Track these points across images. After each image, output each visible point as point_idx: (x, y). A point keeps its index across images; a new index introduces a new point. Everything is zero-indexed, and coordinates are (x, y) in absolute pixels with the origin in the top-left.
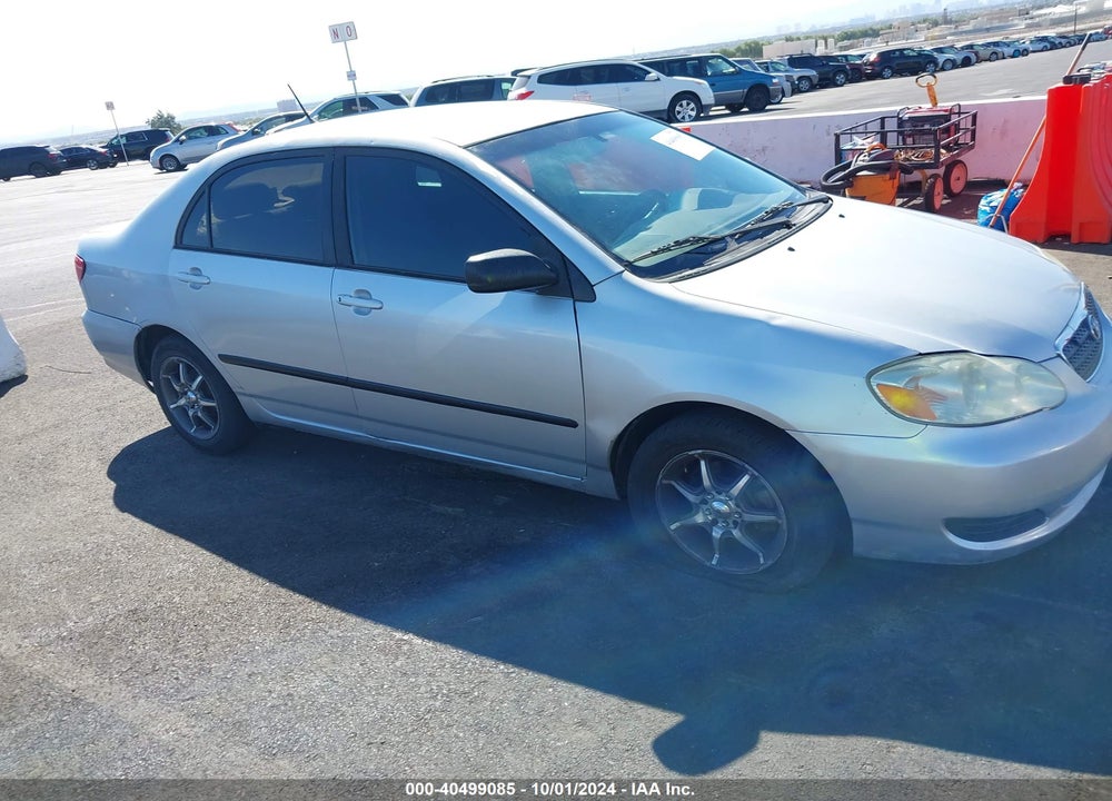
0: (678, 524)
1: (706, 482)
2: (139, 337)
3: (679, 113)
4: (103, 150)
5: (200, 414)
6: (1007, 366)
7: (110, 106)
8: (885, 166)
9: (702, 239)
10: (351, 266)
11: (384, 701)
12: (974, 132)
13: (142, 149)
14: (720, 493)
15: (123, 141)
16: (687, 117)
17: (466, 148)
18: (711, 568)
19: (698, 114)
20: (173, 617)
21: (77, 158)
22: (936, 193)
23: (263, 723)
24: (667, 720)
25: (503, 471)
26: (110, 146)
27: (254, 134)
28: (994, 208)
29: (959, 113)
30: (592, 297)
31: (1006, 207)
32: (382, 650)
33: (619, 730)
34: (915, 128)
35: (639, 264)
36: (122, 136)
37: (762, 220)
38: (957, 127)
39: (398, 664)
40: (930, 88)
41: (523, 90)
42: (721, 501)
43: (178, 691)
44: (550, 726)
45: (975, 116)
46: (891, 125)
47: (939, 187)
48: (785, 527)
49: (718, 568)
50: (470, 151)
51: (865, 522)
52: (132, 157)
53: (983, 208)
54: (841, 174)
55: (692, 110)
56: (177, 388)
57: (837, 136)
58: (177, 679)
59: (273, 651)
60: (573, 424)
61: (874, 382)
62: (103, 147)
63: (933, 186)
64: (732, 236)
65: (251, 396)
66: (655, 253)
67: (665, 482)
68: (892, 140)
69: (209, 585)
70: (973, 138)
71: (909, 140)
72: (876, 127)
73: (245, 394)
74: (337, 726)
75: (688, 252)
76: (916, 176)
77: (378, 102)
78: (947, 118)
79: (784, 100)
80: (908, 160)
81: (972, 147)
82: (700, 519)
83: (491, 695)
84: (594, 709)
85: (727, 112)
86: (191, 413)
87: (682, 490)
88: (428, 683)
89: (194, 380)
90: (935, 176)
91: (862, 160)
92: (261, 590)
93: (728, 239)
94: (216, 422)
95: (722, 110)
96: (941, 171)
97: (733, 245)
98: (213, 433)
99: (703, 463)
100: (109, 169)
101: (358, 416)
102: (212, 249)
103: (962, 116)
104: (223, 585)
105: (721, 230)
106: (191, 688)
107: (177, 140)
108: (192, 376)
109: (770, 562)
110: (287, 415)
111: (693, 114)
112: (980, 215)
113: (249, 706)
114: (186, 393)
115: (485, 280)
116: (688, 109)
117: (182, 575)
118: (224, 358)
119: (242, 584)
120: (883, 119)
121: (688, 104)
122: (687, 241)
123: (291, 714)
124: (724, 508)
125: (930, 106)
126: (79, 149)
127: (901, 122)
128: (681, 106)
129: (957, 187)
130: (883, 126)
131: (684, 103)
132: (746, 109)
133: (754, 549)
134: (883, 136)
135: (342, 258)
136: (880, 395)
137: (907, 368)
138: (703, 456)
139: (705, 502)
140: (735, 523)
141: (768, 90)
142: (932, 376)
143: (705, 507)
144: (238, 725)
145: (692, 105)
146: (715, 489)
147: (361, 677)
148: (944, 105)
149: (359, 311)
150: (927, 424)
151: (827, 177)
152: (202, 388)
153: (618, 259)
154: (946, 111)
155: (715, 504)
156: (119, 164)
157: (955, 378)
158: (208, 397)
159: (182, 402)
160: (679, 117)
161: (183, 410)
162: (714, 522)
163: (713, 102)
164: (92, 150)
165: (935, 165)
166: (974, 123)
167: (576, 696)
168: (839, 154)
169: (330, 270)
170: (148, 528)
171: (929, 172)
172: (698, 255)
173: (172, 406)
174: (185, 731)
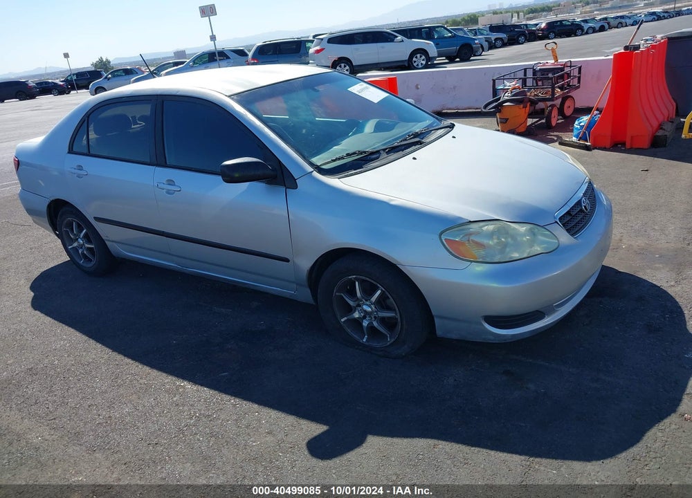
0: (346, 318)
1: (359, 294)
2: (49, 206)
3: (415, 62)
4: (62, 83)
5: (85, 252)
6: (523, 229)
7: (66, 56)
8: (520, 99)
9: (365, 152)
10: (165, 165)
11: (163, 420)
12: (579, 78)
13: (86, 82)
14: (366, 300)
15: (75, 77)
16: (420, 64)
17: (229, 96)
18: (362, 344)
19: (427, 62)
20: (52, 372)
21: (46, 88)
22: (553, 115)
23: (92, 433)
24: (317, 429)
25: (252, 288)
26: (66, 81)
27: (153, 75)
28: (582, 127)
29: (571, 66)
30: (295, 186)
31: (589, 126)
32: (167, 391)
33: (289, 436)
34: (542, 75)
35: (323, 167)
36: (73, 75)
37: (406, 140)
38: (569, 75)
39: (175, 399)
40: (553, 50)
41: (318, 48)
42: (367, 305)
43: (47, 415)
44: (252, 434)
45: (580, 68)
46: (530, 74)
47: (555, 113)
48: (399, 320)
49: (367, 344)
50: (232, 99)
51: (441, 317)
52: (80, 88)
53: (576, 126)
54: (494, 104)
55: (423, 60)
56: (72, 236)
57: (494, 81)
58: (48, 408)
59: (106, 392)
60: (287, 260)
61: (443, 238)
62: (62, 81)
63: (550, 112)
64: (384, 150)
65: (113, 241)
66: (334, 161)
67: (337, 294)
68: (529, 82)
69: (76, 354)
70: (579, 82)
71: (540, 83)
72: (521, 75)
73: (109, 240)
74: (133, 434)
75: (356, 160)
76: (541, 105)
77: (229, 54)
78: (562, 69)
79: (484, 53)
80: (537, 96)
81: (578, 87)
82: (356, 315)
83: (222, 417)
84: (278, 425)
85: (447, 61)
86: (80, 251)
87: (347, 299)
88: (190, 410)
89: (82, 232)
90: (553, 106)
91: (507, 96)
92: (106, 357)
93: (382, 152)
94: (94, 256)
95: (443, 60)
96: (558, 102)
97: (384, 155)
98: (93, 263)
99: (357, 283)
100: (65, 95)
101: (170, 254)
102: (89, 154)
103: (572, 68)
104: (84, 354)
105: (378, 147)
106: (55, 413)
107: (106, 78)
108: (80, 229)
109: (393, 340)
110: (133, 253)
111: (424, 62)
112: (575, 131)
113: (85, 424)
114: (77, 239)
115: (232, 176)
116: (421, 60)
117: (62, 348)
118: (97, 219)
119: (97, 352)
120: (525, 70)
121: (421, 57)
122: (354, 153)
123: (108, 428)
124: (369, 309)
125: (553, 61)
126: (47, 83)
127: (535, 72)
128: (416, 57)
129: (568, 112)
130: (525, 75)
131: (418, 55)
132: (458, 60)
133: (386, 333)
134: (524, 81)
135: (160, 161)
136: (446, 245)
137: (463, 230)
138: (356, 279)
139: (359, 305)
140: (375, 317)
141: (472, 48)
142: (477, 234)
143: (359, 308)
144: (77, 434)
145: (423, 57)
146: (363, 298)
147: (152, 407)
148: (562, 61)
149: (168, 192)
150: (471, 262)
151: (485, 107)
152: (86, 236)
153: (312, 164)
154: (561, 65)
155: (365, 307)
156: (72, 92)
157: (491, 235)
158: (89, 242)
159: (75, 244)
160: (415, 64)
161: (75, 249)
162: (364, 317)
163: (437, 55)
164: (54, 83)
165: (552, 99)
166: (580, 72)
167: (270, 418)
168: (495, 92)
169: (154, 167)
170: (48, 319)
171: (549, 103)
172: (361, 162)
173: (70, 247)
174: (47, 437)
